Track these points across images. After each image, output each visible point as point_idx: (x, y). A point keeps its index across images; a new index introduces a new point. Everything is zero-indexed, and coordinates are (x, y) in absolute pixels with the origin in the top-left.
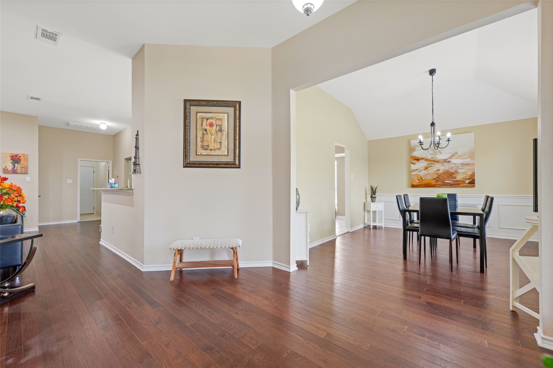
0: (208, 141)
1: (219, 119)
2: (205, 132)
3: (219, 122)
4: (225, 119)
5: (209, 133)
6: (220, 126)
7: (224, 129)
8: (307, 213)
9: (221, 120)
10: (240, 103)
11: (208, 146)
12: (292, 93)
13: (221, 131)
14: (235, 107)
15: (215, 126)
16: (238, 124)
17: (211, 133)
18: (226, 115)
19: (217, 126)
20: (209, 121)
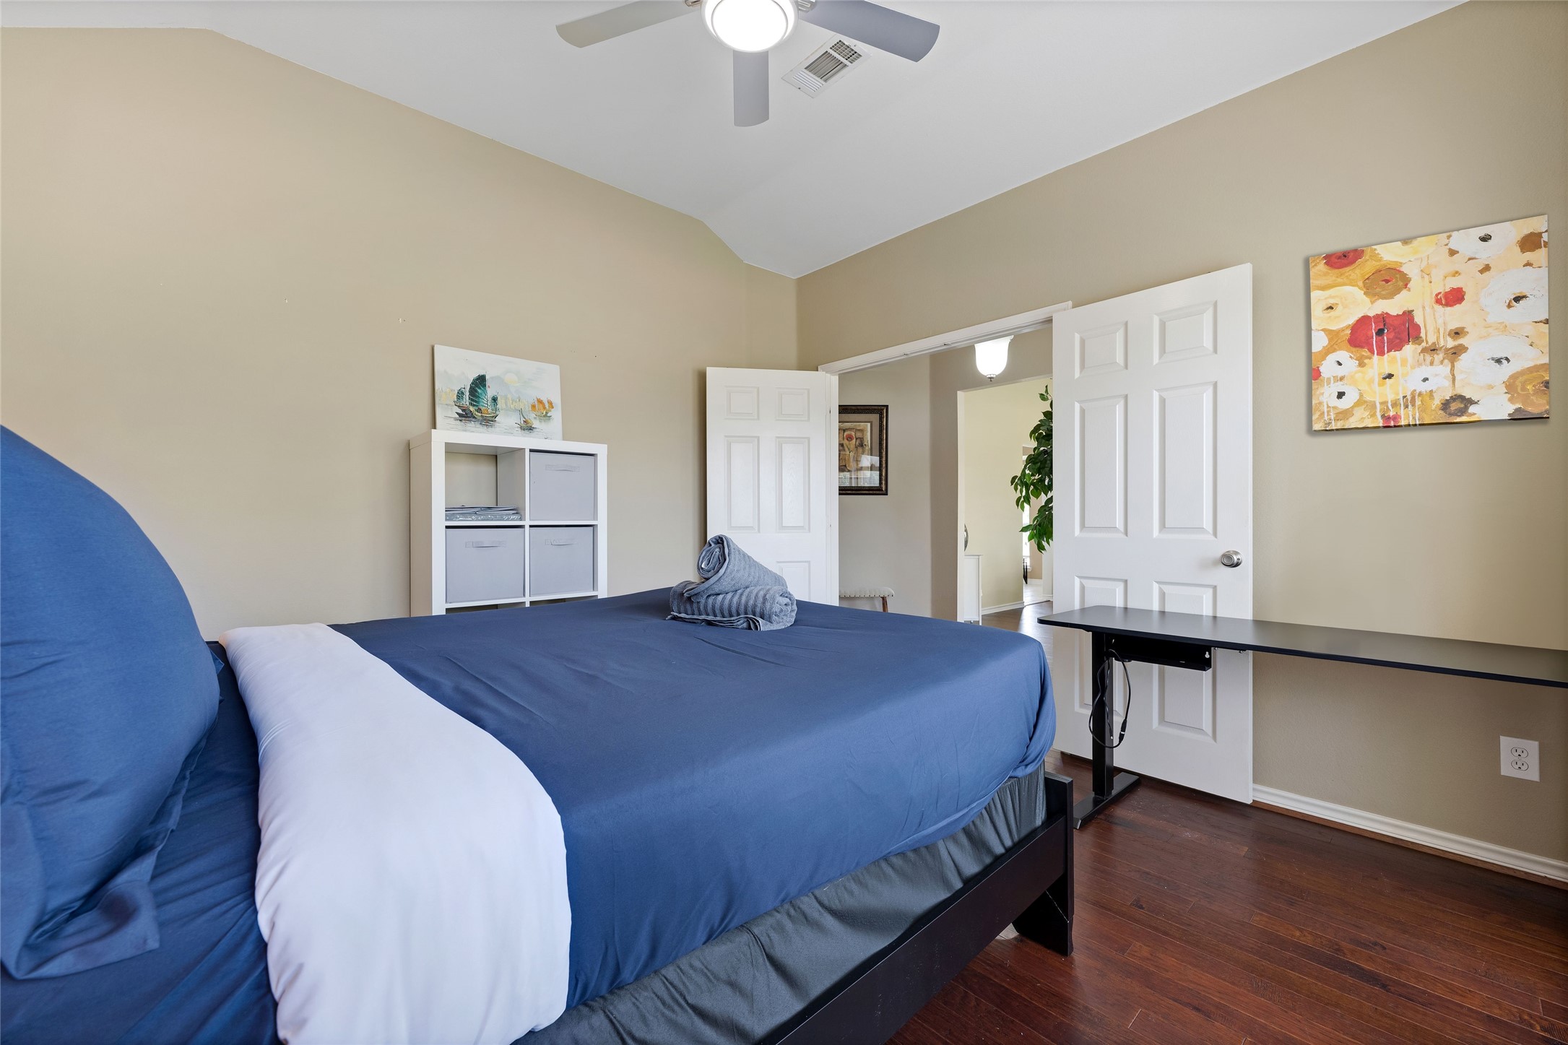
0: (845, 459)
1: (859, 430)
2: (841, 448)
3: (859, 435)
4: (867, 430)
5: (846, 449)
6: (862, 440)
7: (866, 443)
8: (979, 556)
9: (862, 431)
10: (887, 406)
11: (845, 466)
12: (960, 394)
13: (862, 445)
14: (881, 414)
15: (854, 440)
16: (885, 436)
17: (849, 449)
18: (869, 424)
19: (856, 439)
20: (846, 434)
